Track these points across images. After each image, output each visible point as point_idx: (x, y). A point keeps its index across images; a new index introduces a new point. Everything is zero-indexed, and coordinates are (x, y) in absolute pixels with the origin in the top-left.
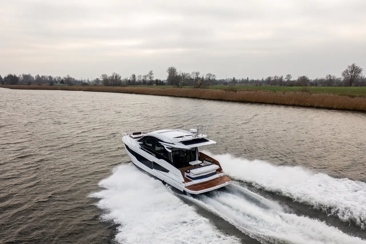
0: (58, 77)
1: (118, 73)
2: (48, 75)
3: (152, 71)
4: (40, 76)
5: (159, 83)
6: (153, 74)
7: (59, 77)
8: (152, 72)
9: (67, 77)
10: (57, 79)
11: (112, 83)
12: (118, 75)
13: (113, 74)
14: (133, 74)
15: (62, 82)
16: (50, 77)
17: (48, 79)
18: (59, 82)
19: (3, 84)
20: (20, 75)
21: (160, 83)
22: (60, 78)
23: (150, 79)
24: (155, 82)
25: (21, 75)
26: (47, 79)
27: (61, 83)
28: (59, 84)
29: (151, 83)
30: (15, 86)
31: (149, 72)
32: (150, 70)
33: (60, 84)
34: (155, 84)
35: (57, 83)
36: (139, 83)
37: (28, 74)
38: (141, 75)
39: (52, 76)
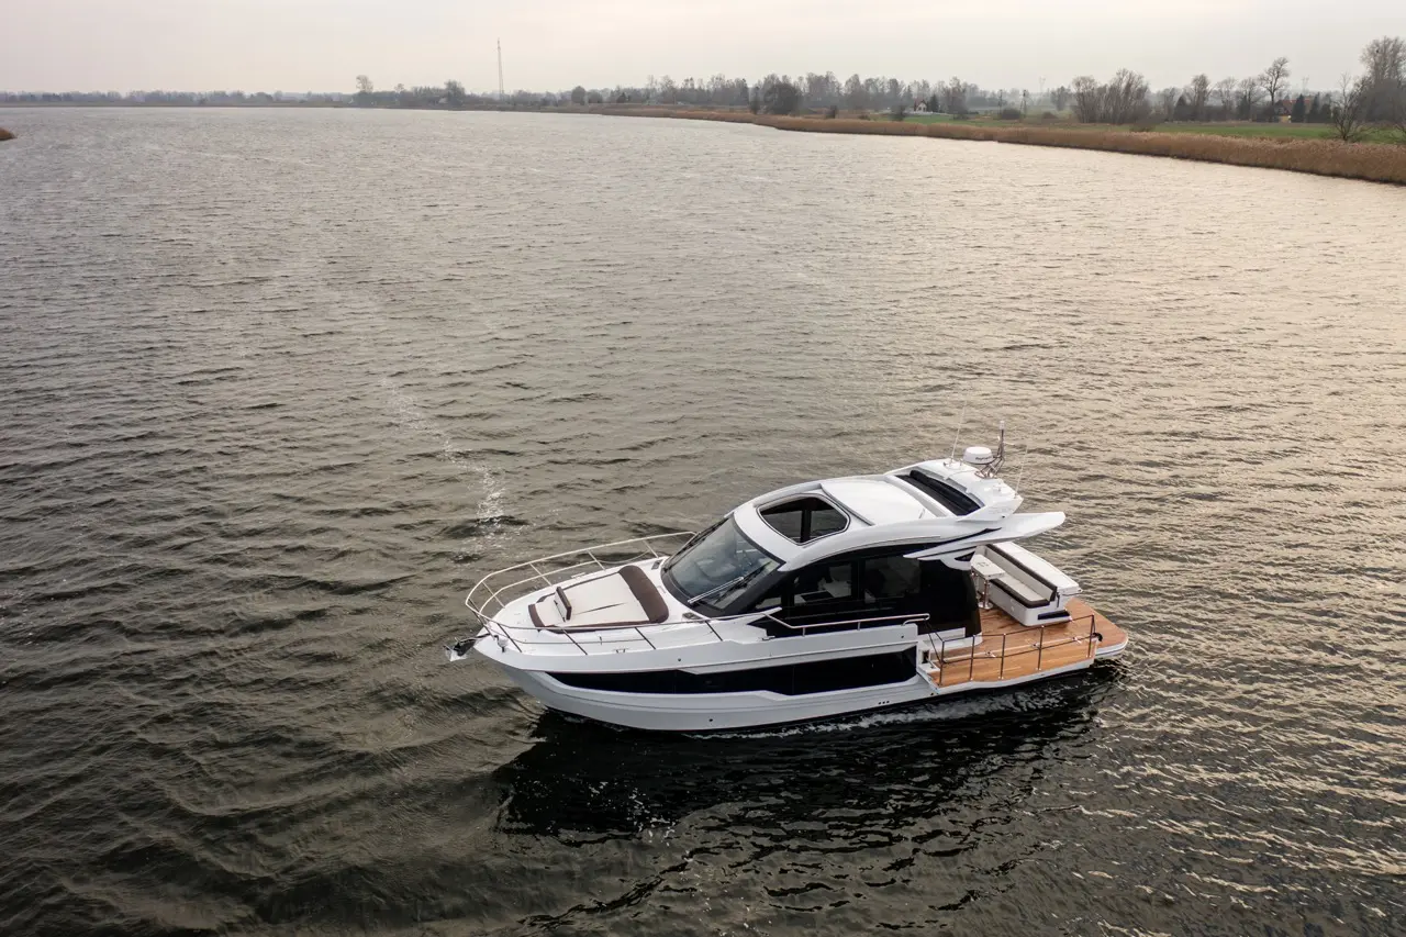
0: (921, 84)
1: (1136, 72)
2: (889, 78)
3: (1283, 62)
4: (862, 81)
5: (1308, 111)
6: (1286, 75)
7: (924, 82)
8: (1286, 67)
9: (948, 85)
10: (914, 90)
11: (1111, 110)
12: (1136, 79)
13: (1119, 74)
14: (1200, 74)
15: (933, 105)
16: (894, 83)
17: (887, 91)
18: (923, 106)
19: (755, 113)
20: (801, 79)
21: (1313, 111)
22: (926, 85)
23: (1272, 95)
24: (1290, 109)
25: (805, 76)
26: (882, 90)
27: (928, 110)
28: (921, 112)
29: (1271, 112)
30: (788, 118)
31: (1270, 65)
32: (1278, 56)
33: (928, 113)
34: (1287, 114)
35: (915, 108)
36: (1222, 114)
37: (824, 75)
38: (1232, 76)
39: (899, 81)
